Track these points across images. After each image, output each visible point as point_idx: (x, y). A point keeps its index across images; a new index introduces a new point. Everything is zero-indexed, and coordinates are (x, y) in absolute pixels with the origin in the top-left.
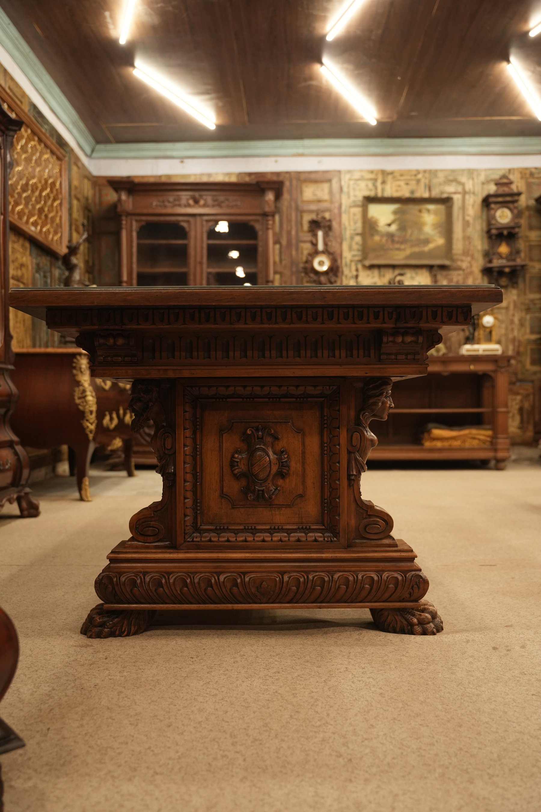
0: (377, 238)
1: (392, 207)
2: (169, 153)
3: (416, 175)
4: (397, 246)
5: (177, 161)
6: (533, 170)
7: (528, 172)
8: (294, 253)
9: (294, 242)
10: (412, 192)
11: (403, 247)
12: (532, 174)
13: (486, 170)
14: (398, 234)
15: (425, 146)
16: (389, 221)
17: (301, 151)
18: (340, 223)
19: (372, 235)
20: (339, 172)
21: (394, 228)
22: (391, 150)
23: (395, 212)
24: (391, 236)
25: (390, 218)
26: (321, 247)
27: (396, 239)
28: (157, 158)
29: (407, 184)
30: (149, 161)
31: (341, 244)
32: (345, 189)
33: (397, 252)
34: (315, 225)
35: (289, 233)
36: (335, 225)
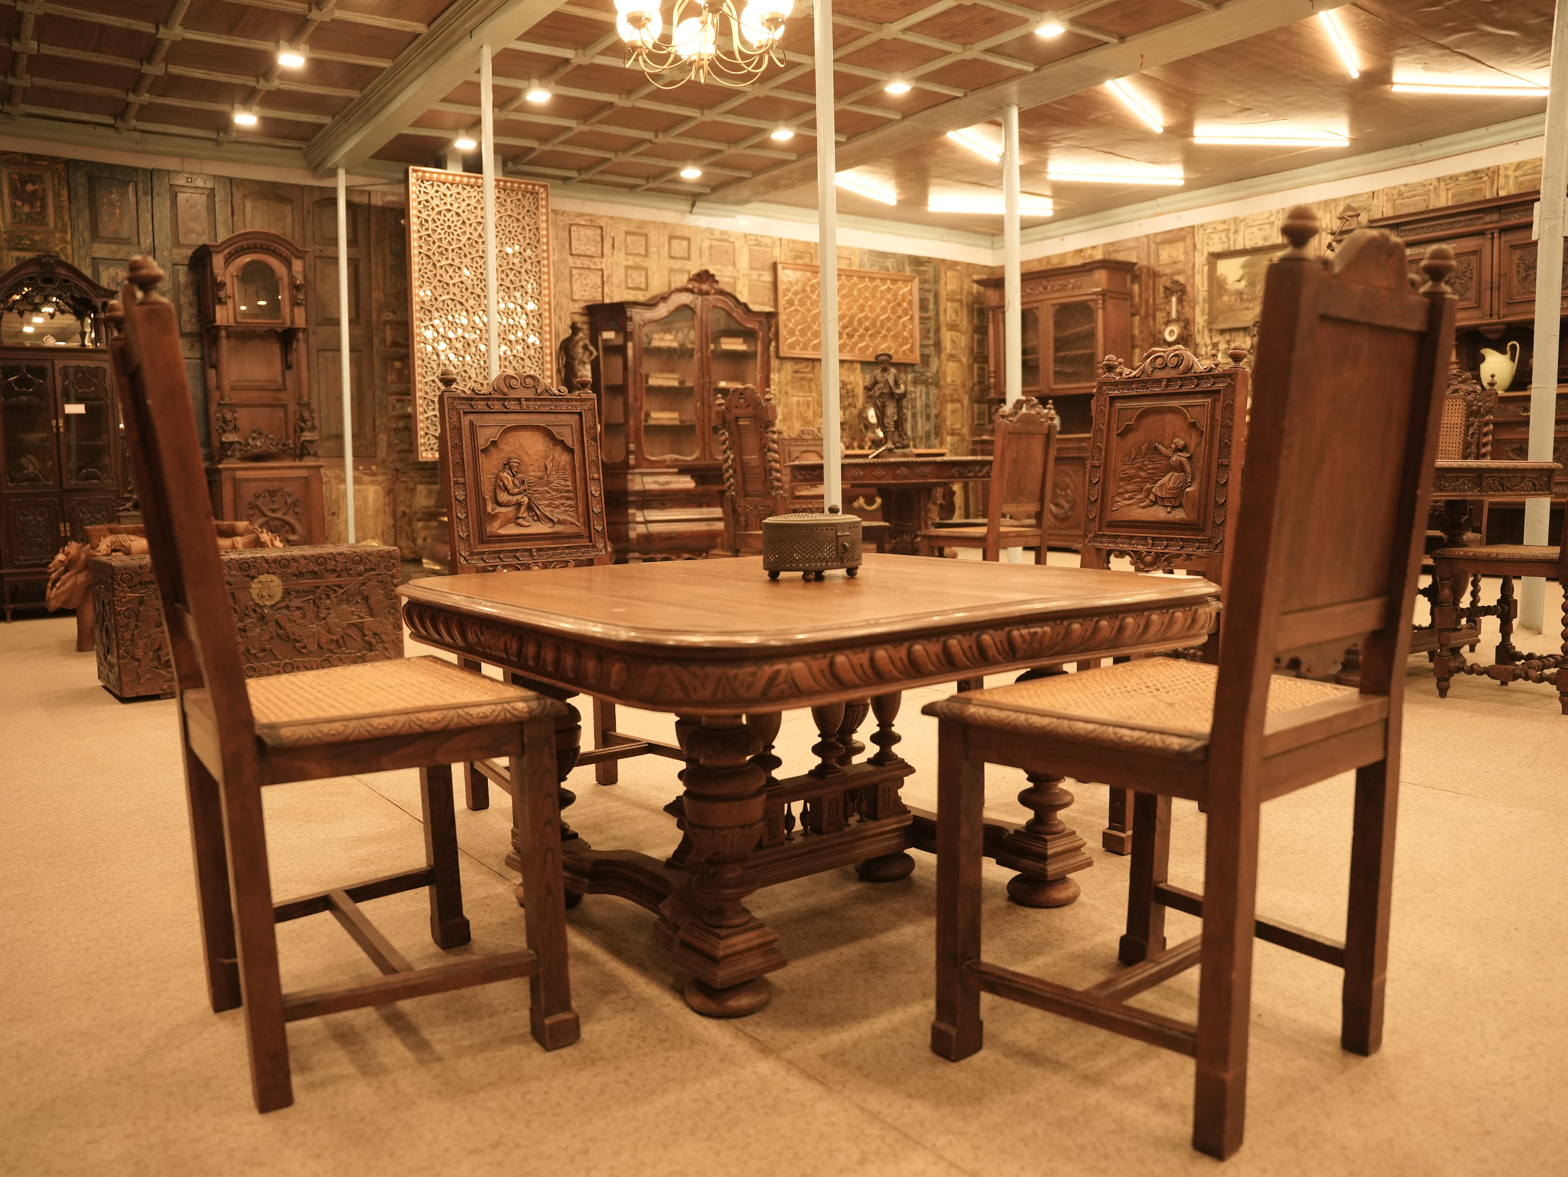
0: (1226, 298)
1: (1242, 260)
2: (1049, 234)
3: (1268, 218)
4: (1246, 305)
5: (1058, 239)
6: (1402, 188)
7: (1396, 192)
8: (1151, 323)
9: (1151, 311)
10: (1265, 239)
11: (1252, 305)
12: (1400, 194)
13: (1345, 198)
14: (1247, 290)
15: (1277, 182)
16: (1238, 278)
17: (1158, 210)
18: (1193, 286)
19: (1221, 295)
20: (1193, 227)
21: (1243, 284)
22: (1243, 193)
23: (1244, 266)
24: (1240, 293)
25: (1240, 272)
26: (1174, 315)
27: (1245, 296)
28: (1042, 239)
29: (1260, 229)
30: (1037, 243)
31: (1194, 308)
32: (1199, 246)
33: (1246, 312)
34: (1169, 292)
35: (1147, 301)
36: (1188, 288)
